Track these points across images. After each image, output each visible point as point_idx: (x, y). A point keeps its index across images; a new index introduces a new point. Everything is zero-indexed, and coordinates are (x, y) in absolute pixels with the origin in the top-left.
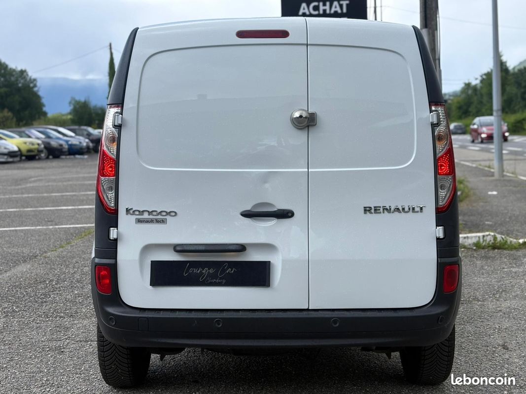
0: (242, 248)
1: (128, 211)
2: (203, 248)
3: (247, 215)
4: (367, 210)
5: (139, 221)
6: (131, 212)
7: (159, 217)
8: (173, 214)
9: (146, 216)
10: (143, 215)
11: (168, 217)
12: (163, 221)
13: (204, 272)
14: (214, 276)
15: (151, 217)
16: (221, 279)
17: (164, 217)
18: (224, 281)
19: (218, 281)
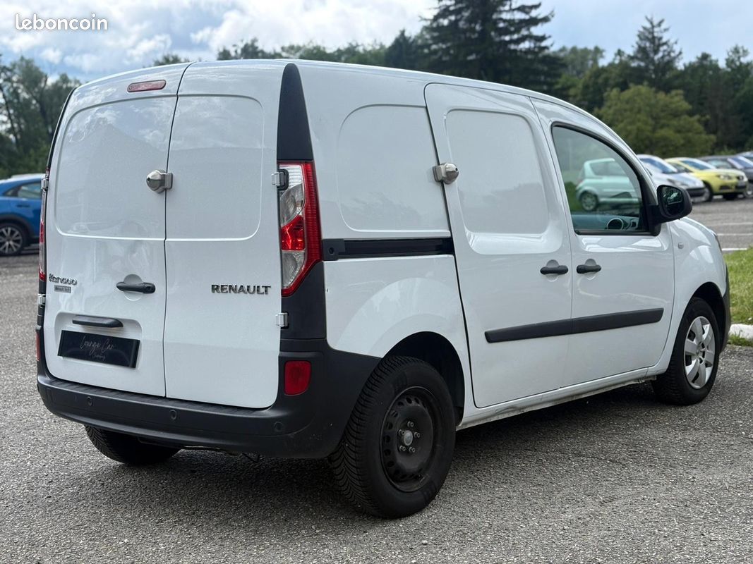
0: (118, 324)
1: (51, 276)
3: (121, 287)
4: (215, 288)
5: (56, 288)
6: (52, 278)
7: (67, 285)
8: (75, 283)
9: (60, 283)
10: (58, 282)
11: (71, 286)
12: (68, 290)
13: (93, 346)
14: (98, 352)
15: (62, 285)
16: (103, 355)
17: (69, 286)
18: (104, 358)
19: (100, 357)
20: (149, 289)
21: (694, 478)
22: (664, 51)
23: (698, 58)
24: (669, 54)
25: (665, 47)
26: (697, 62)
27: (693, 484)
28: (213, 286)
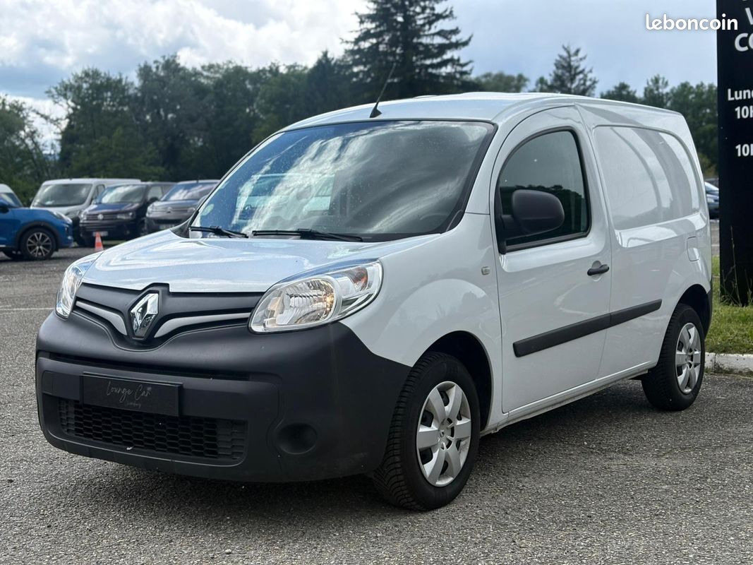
21: (523, 486)
22: (580, 80)
23: (616, 88)
24: (584, 84)
25: (581, 76)
26: (616, 91)
27: (520, 492)
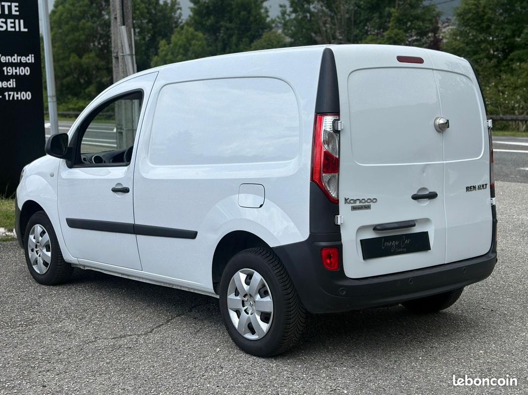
0: (411, 224)
1: (346, 200)
2: (396, 225)
3: (415, 197)
4: (468, 189)
5: (354, 208)
6: (348, 201)
7: (366, 204)
8: (374, 201)
9: (358, 204)
10: (356, 203)
11: (371, 204)
12: (368, 207)
13: (393, 244)
14: (398, 246)
15: (361, 204)
16: (403, 248)
17: (369, 204)
18: (405, 249)
19: (402, 250)
20: (432, 196)
28: (467, 188)
